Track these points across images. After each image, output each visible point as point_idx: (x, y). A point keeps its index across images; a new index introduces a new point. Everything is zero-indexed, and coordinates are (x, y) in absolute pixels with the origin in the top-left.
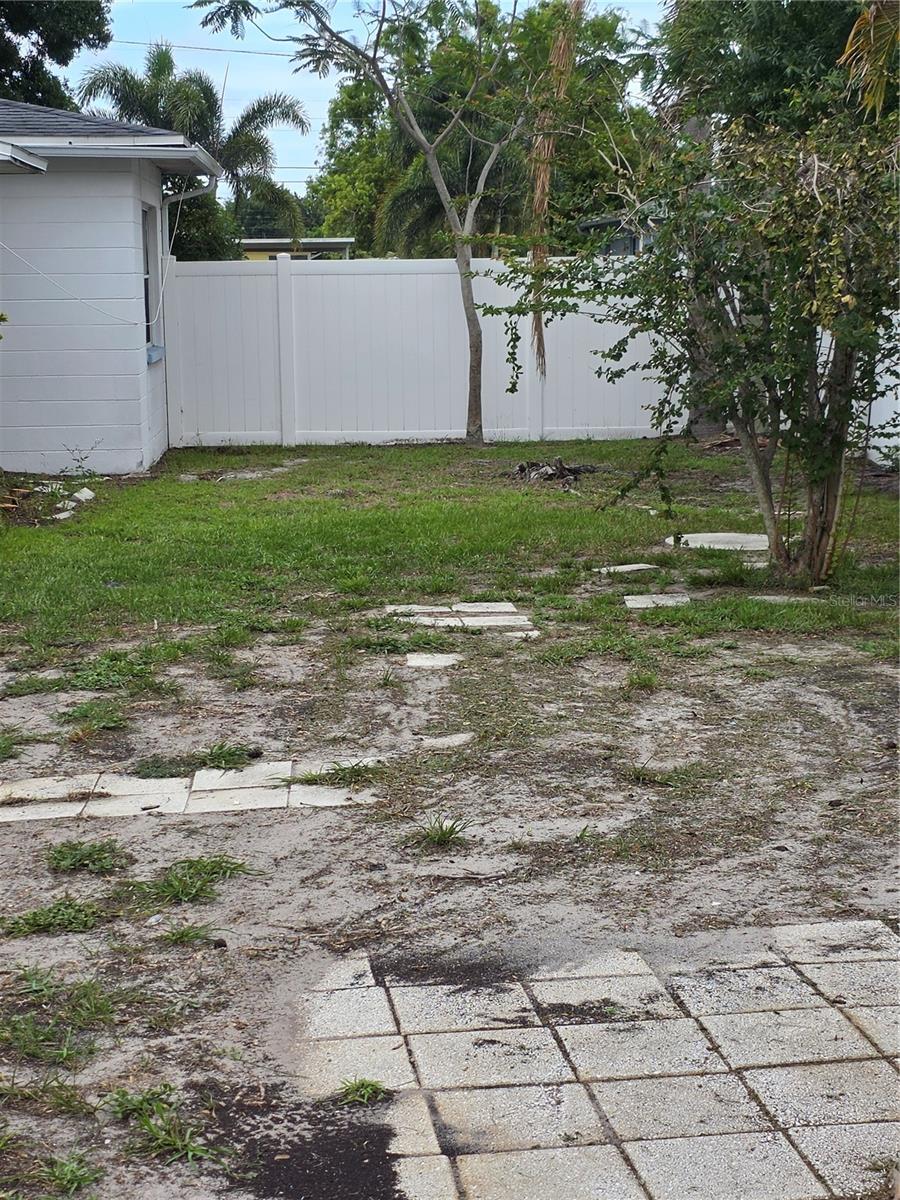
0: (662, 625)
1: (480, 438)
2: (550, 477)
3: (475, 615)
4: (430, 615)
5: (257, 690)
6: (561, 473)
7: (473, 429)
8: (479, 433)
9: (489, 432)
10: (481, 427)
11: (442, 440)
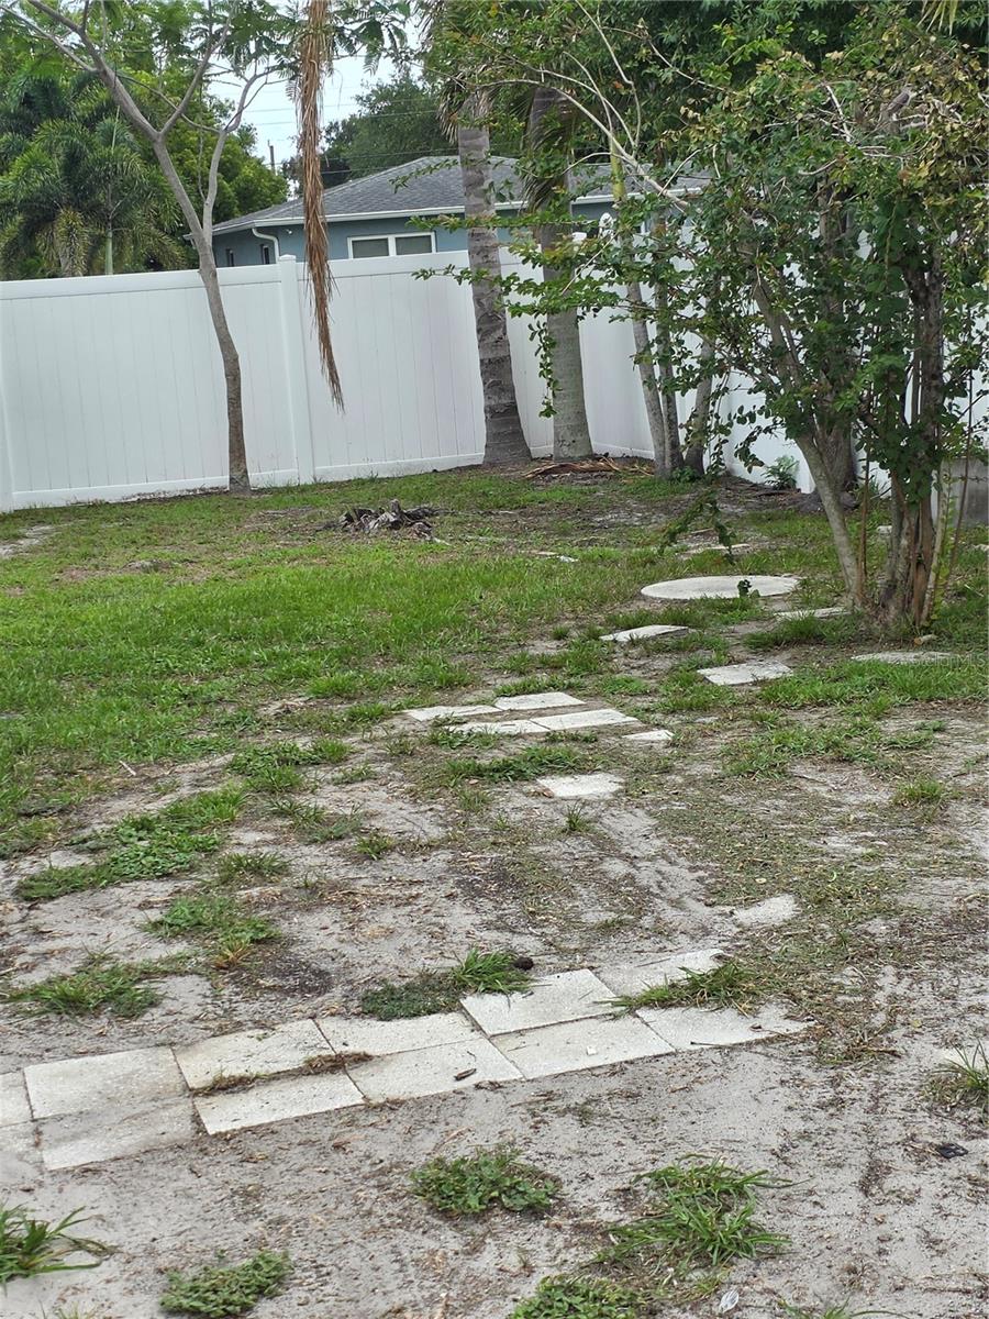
0: (803, 706)
1: (247, 486)
2: (395, 525)
3: (540, 713)
4: (479, 718)
5: (395, 855)
6: (403, 521)
7: (237, 475)
8: (244, 479)
9: (258, 477)
10: (246, 472)
11: (194, 491)
